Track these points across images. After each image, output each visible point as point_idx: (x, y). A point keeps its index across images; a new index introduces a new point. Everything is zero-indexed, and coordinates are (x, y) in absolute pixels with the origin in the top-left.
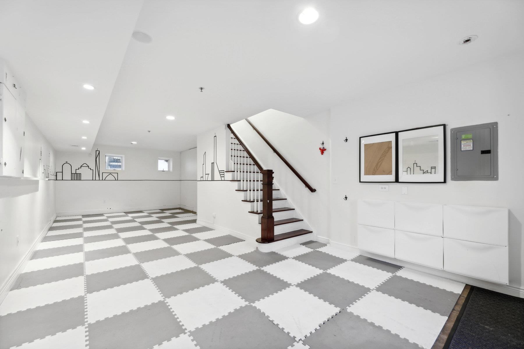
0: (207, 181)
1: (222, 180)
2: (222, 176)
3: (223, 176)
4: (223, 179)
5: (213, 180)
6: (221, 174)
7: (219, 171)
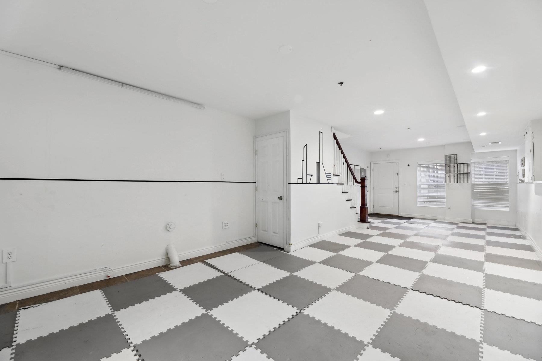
0: (310, 183)
1: (328, 184)
2: (328, 179)
3: (330, 179)
4: (330, 182)
5: (318, 183)
6: (327, 176)
7: (326, 173)
